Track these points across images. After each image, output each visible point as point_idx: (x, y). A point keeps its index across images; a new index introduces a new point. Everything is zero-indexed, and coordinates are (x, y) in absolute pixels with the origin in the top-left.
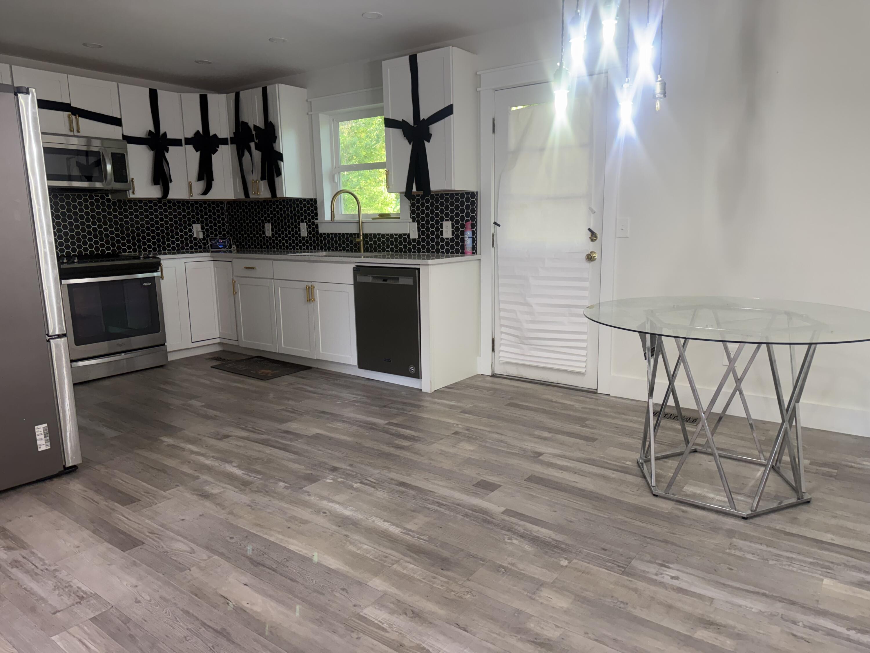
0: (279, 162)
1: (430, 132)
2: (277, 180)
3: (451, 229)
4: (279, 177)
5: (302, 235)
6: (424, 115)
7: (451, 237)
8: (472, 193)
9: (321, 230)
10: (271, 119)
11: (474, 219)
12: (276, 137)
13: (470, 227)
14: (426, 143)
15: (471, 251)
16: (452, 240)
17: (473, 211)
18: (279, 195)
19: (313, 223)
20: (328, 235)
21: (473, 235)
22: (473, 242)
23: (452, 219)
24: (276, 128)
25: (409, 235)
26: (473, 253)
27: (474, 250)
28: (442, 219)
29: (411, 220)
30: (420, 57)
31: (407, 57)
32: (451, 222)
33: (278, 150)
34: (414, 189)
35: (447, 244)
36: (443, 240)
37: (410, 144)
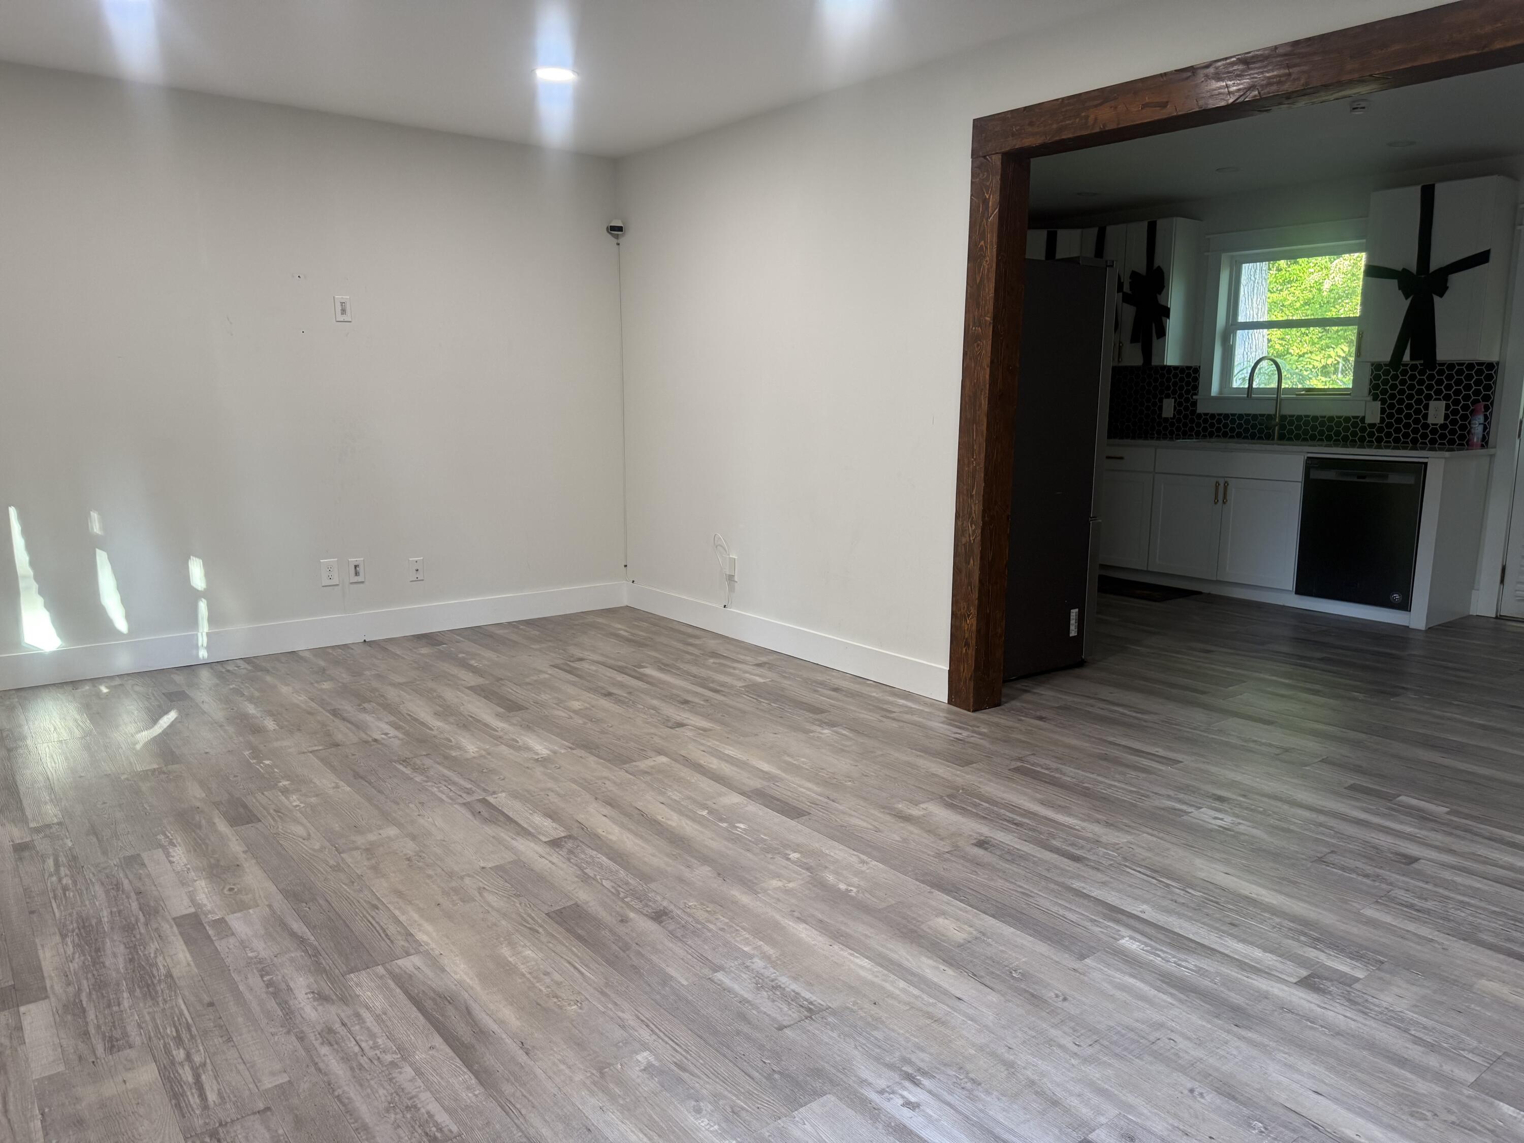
0: (1164, 318)
1: (1448, 285)
2: (1155, 342)
3: (1444, 411)
4: (1160, 340)
5: (1164, 415)
6: (1435, 263)
7: (1442, 422)
8: (1488, 364)
9: (1201, 409)
10: (1158, 262)
11: (1487, 398)
12: (1164, 287)
13: (1483, 410)
14: (1436, 299)
15: (1480, 443)
16: (1444, 427)
17: (1488, 388)
18: (1155, 362)
19: (1187, 400)
20: (1213, 416)
21: (1485, 421)
22: (1485, 428)
23: (1447, 398)
24: (1166, 277)
25: (1363, 419)
26: (1482, 446)
27: (1485, 442)
28: (1429, 397)
29: (1370, 398)
30: (1441, 190)
31: (1418, 188)
32: (1445, 402)
33: (1163, 303)
34: (1407, 357)
35: (1434, 432)
36: (1426, 426)
37: (1407, 299)
